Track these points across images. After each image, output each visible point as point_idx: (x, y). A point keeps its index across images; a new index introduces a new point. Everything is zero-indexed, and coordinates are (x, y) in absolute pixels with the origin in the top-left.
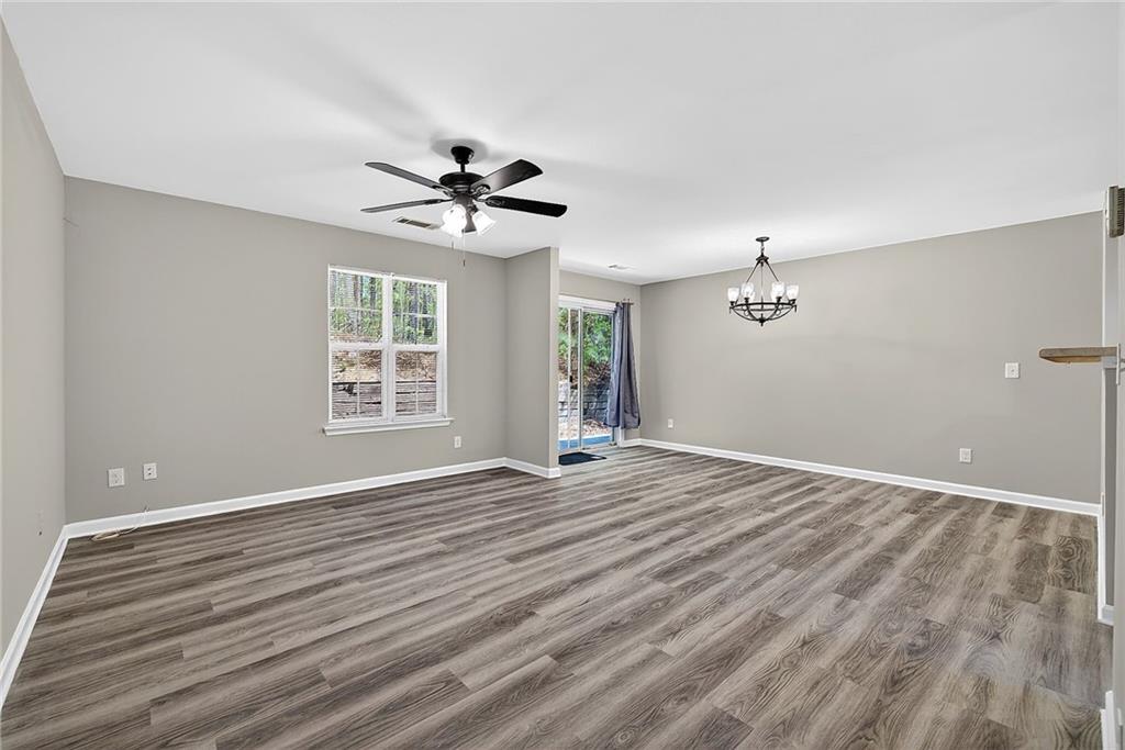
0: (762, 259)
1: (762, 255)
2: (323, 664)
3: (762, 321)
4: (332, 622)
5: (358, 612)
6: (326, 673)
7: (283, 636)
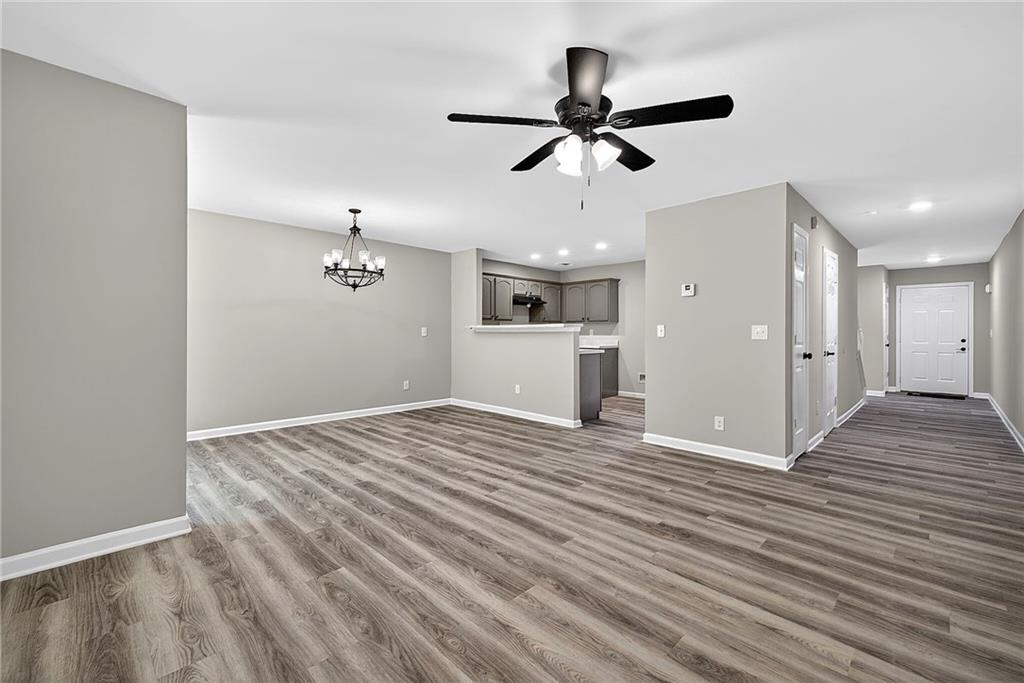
0: (355, 230)
1: (355, 226)
2: (827, 609)
3: (355, 286)
4: (774, 629)
5: (741, 616)
6: (832, 603)
7: (835, 662)
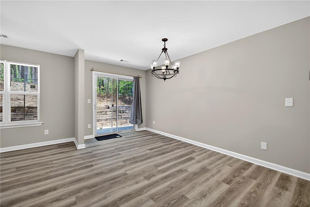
0: (165, 50)
3: (165, 79)
